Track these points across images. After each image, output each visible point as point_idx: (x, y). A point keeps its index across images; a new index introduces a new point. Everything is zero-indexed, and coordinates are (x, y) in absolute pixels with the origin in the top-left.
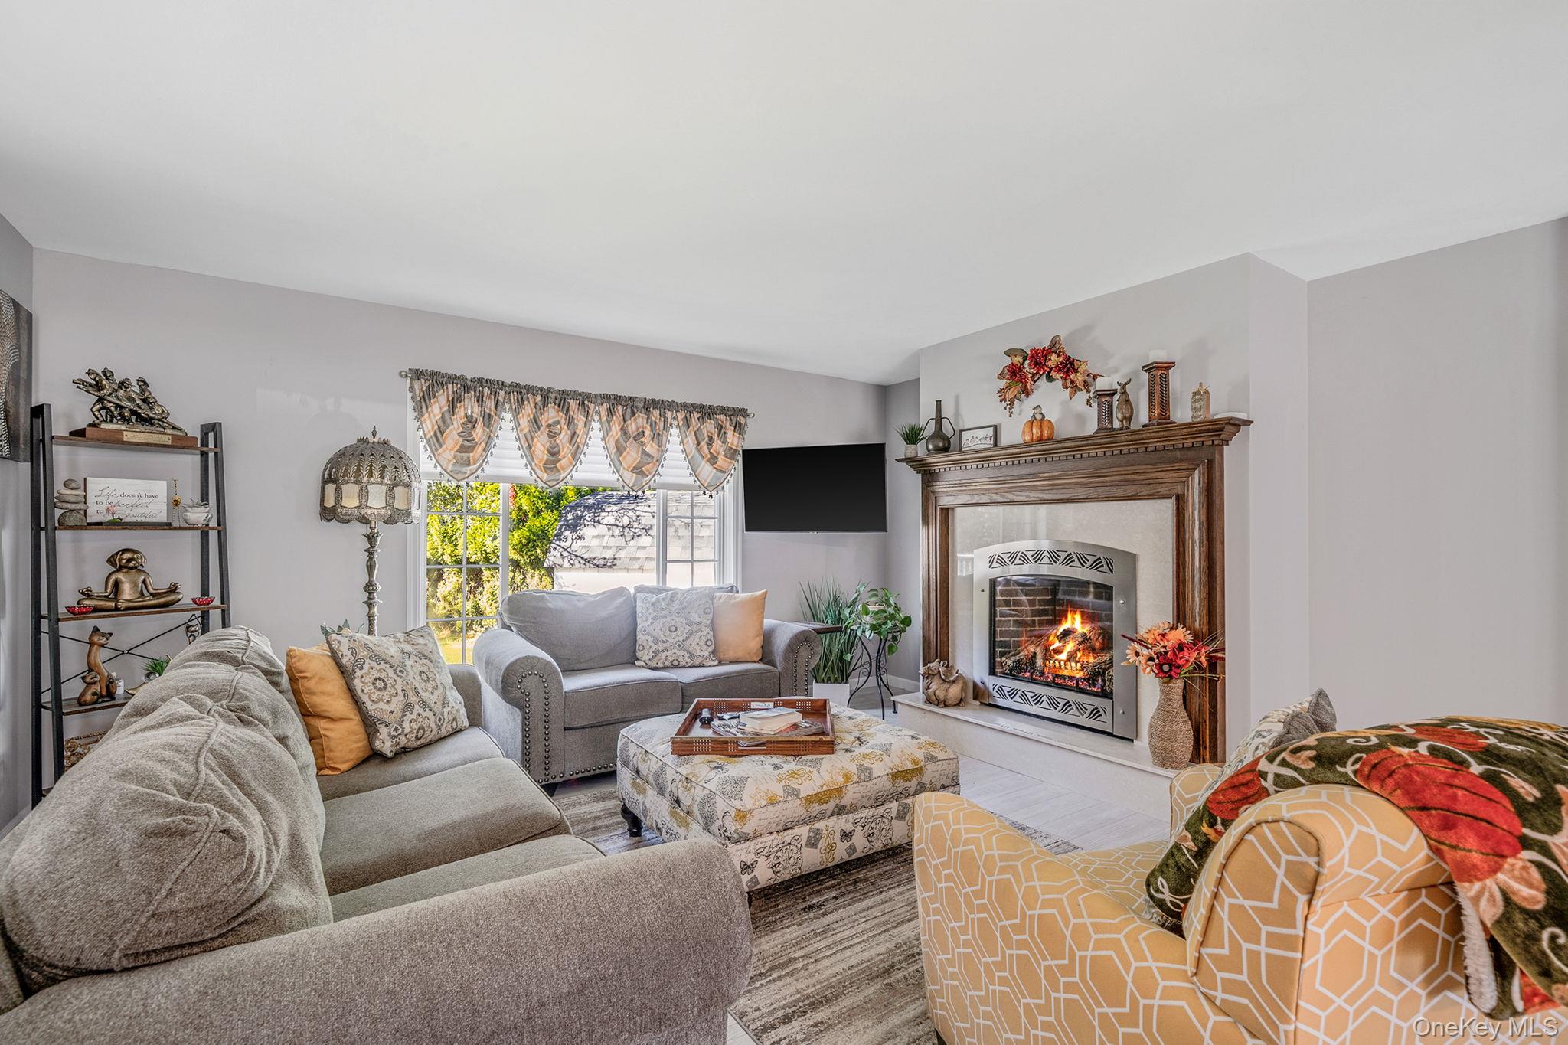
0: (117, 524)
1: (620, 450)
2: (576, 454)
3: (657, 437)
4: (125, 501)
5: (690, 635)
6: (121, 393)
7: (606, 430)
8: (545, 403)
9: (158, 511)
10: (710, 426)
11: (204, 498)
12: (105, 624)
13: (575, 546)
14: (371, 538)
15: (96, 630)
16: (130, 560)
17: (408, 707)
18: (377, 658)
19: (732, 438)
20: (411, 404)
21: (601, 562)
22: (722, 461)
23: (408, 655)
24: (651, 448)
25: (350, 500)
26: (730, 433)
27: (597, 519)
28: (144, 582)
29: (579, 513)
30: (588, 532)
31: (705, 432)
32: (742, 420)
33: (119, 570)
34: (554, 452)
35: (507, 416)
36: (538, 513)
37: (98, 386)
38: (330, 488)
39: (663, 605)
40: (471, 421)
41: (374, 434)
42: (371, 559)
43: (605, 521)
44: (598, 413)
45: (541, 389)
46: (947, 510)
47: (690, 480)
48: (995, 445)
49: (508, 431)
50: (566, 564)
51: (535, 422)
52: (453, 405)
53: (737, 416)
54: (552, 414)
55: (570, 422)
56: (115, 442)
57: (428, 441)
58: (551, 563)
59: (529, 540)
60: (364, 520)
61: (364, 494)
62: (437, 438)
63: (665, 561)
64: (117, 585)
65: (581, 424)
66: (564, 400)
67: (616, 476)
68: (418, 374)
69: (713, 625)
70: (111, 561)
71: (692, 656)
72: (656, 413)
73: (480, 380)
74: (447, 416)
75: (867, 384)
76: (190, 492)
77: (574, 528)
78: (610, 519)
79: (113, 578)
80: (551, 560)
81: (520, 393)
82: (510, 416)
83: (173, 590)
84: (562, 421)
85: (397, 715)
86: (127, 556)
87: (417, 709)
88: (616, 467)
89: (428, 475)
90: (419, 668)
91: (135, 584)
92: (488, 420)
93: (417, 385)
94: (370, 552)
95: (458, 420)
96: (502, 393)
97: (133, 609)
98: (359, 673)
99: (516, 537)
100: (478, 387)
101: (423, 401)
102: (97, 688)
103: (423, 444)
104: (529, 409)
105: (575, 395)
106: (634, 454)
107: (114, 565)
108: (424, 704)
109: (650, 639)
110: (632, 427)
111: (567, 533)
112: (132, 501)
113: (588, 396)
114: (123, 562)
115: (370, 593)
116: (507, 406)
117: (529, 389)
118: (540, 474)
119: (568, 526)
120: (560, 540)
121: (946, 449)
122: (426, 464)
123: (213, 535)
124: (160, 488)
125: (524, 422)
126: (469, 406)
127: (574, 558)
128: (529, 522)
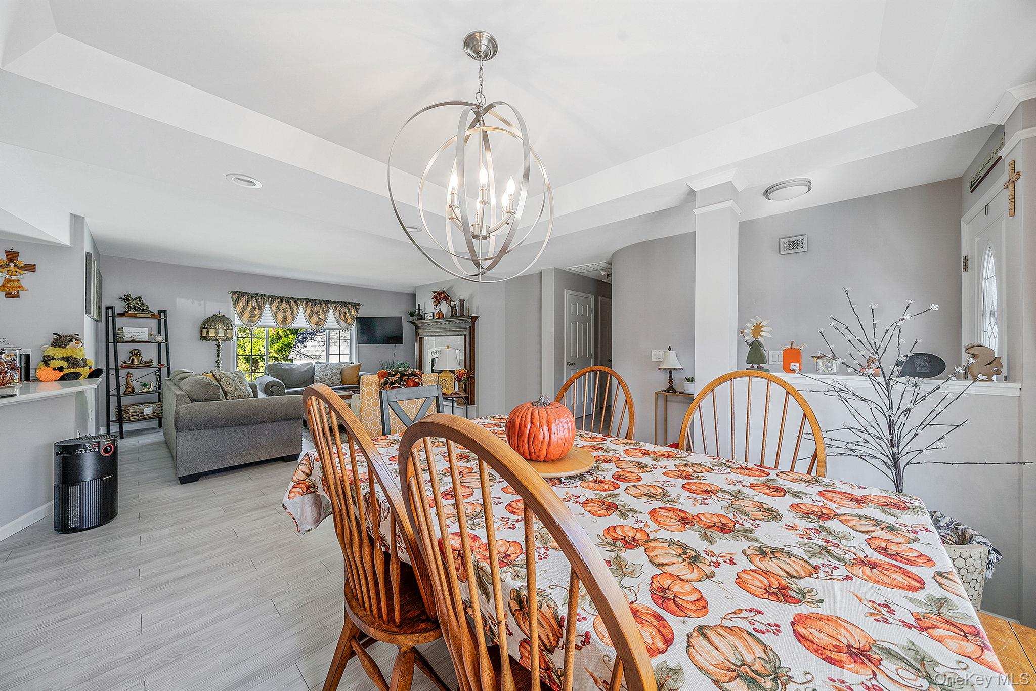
0: (133, 341)
1: (310, 317)
2: (293, 318)
3: (324, 313)
4: (136, 334)
5: (332, 376)
6: (134, 302)
7: (305, 310)
8: (282, 301)
9: (145, 337)
10: (345, 309)
11: (159, 332)
12: (131, 371)
13: (302, 350)
14: (218, 346)
15: (129, 373)
16: (137, 352)
17: (236, 389)
18: (227, 377)
19: (353, 312)
20: (232, 302)
21: (314, 357)
22: (349, 320)
23: (236, 377)
24: (322, 316)
25: (212, 334)
26: (353, 311)
27: (312, 339)
28: (141, 359)
29: (305, 336)
30: (308, 344)
31: (343, 311)
32: (358, 307)
33: (133, 355)
34: (285, 318)
35: (268, 306)
36: (287, 336)
37: (128, 300)
38: (205, 331)
39: (324, 368)
40: (254, 308)
41: (219, 313)
42: (218, 352)
43: (317, 340)
44: (302, 305)
45: (280, 297)
46: (422, 338)
47: (338, 327)
48: (433, 318)
49: (268, 311)
50: (298, 358)
51: (278, 308)
52: (247, 303)
53: (356, 305)
54: (284, 305)
55: (291, 308)
56: (134, 316)
57: (238, 315)
58: (291, 357)
59: (282, 348)
60: (217, 340)
61: (217, 332)
62: (241, 314)
63: (329, 354)
64: (133, 359)
65: (295, 309)
66: (288, 300)
67: (309, 325)
68: (235, 293)
69: (341, 373)
70: (131, 352)
71: (333, 383)
72: (324, 304)
73: (257, 294)
74: (245, 306)
75: (409, 294)
76: (155, 332)
77: (302, 342)
78: (319, 339)
79: (131, 358)
80: (291, 356)
81: (272, 298)
82: (269, 306)
83: (151, 361)
84: (288, 308)
85: (233, 391)
86: (137, 351)
87: (239, 390)
88: (309, 322)
89: (238, 325)
90: (238, 380)
91: (138, 360)
92: (260, 308)
93: (234, 296)
94: (218, 350)
95: (249, 307)
96: (266, 298)
97: (138, 367)
98: (222, 380)
99: (276, 346)
100: (256, 296)
101: (236, 302)
102: (130, 389)
103: (236, 315)
104: (275, 304)
105: (293, 299)
106: (315, 318)
107: (132, 354)
108: (240, 389)
109: (319, 378)
110: (315, 309)
111: (299, 345)
112: (137, 334)
113: (298, 299)
114: (135, 353)
115: (218, 363)
116: (268, 303)
117: (276, 297)
118: (280, 325)
119: (299, 342)
120: (295, 347)
121: (421, 319)
122: (237, 322)
123: (163, 346)
124: (146, 330)
125: (274, 308)
126: (253, 303)
127: (302, 355)
128: (282, 340)
